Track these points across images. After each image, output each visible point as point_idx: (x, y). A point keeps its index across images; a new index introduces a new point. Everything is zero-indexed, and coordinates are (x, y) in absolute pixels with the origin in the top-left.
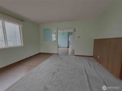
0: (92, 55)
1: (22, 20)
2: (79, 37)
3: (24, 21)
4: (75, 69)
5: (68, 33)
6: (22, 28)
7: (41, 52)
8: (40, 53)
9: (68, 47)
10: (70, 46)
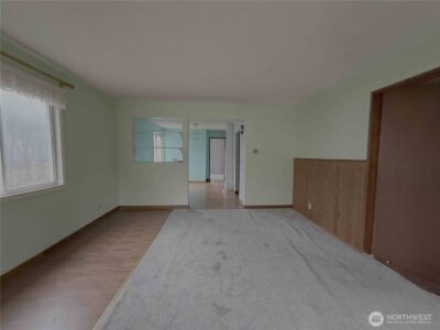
0: (290, 203)
1: (62, 84)
2: (256, 151)
3: (72, 87)
4: (267, 245)
5: (208, 131)
6: (63, 113)
7: (122, 203)
8: (118, 210)
9: (208, 180)
10: (212, 177)
